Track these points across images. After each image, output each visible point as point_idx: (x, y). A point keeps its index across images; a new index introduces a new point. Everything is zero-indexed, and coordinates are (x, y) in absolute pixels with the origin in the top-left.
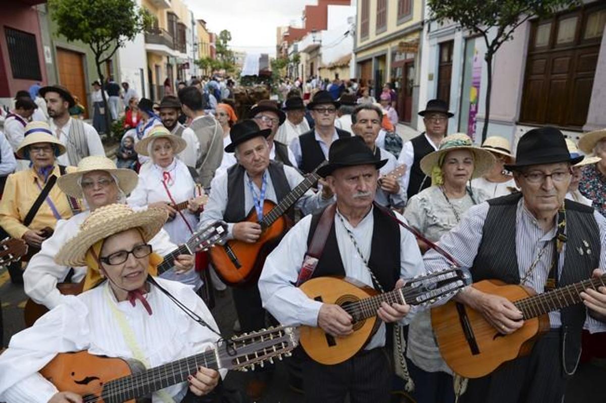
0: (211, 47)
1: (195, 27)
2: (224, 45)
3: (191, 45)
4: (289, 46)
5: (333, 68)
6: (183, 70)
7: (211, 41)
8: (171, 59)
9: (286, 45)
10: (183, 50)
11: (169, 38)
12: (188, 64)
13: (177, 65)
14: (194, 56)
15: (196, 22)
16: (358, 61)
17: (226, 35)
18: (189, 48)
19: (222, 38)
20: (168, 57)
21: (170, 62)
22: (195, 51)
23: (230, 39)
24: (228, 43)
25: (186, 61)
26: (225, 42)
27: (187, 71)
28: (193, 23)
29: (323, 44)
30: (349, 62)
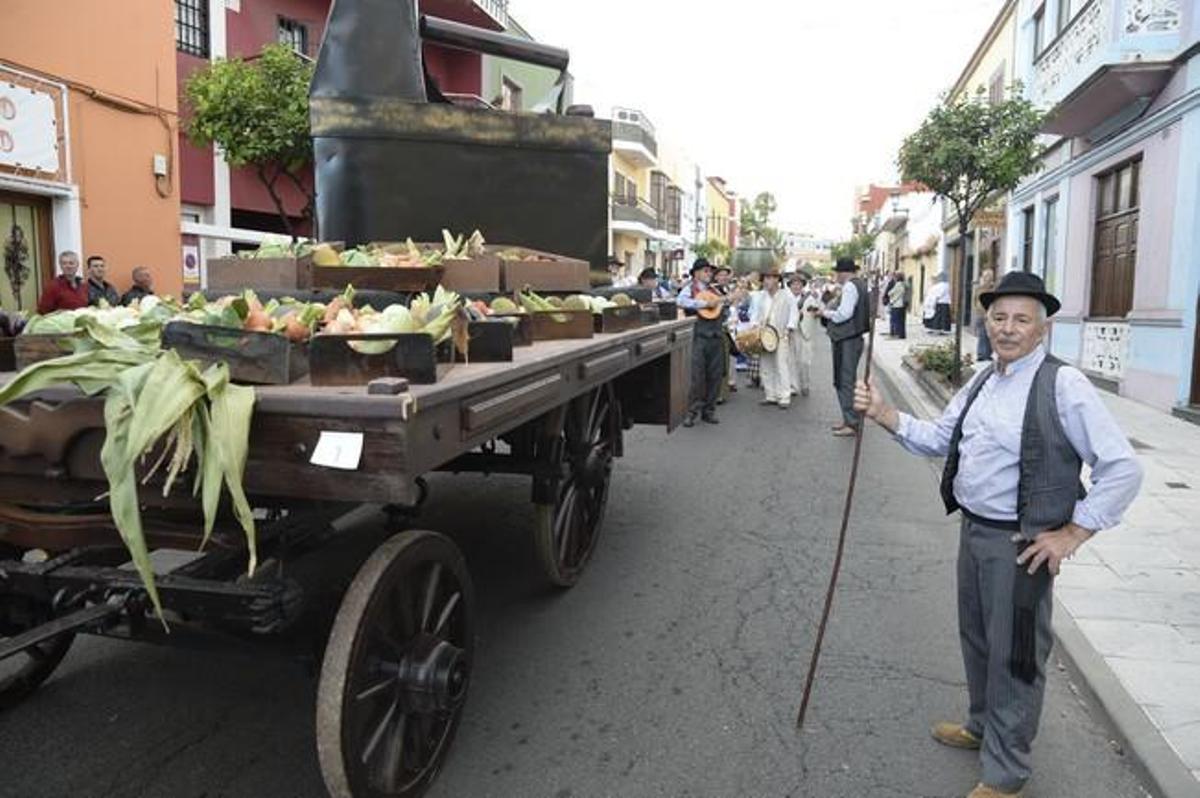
0: (732, 224)
1: (702, 191)
2: (762, 219)
3: (691, 221)
4: (869, 221)
5: (917, 256)
6: (674, 262)
7: (732, 213)
8: (652, 243)
9: (865, 218)
10: (675, 228)
11: (652, 213)
12: (682, 252)
13: (664, 253)
14: (697, 238)
15: (703, 181)
16: (949, 241)
17: (766, 201)
18: (687, 225)
19: (758, 207)
20: (648, 241)
21: (651, 249)
22: (698, 230)
23: (773, 209)
24: (771, 216)
25: (680, 247)
26: (763, 214)
27: (680, 263)
28: (699, 185)
29: (911, 215)
30: (936, 244)
